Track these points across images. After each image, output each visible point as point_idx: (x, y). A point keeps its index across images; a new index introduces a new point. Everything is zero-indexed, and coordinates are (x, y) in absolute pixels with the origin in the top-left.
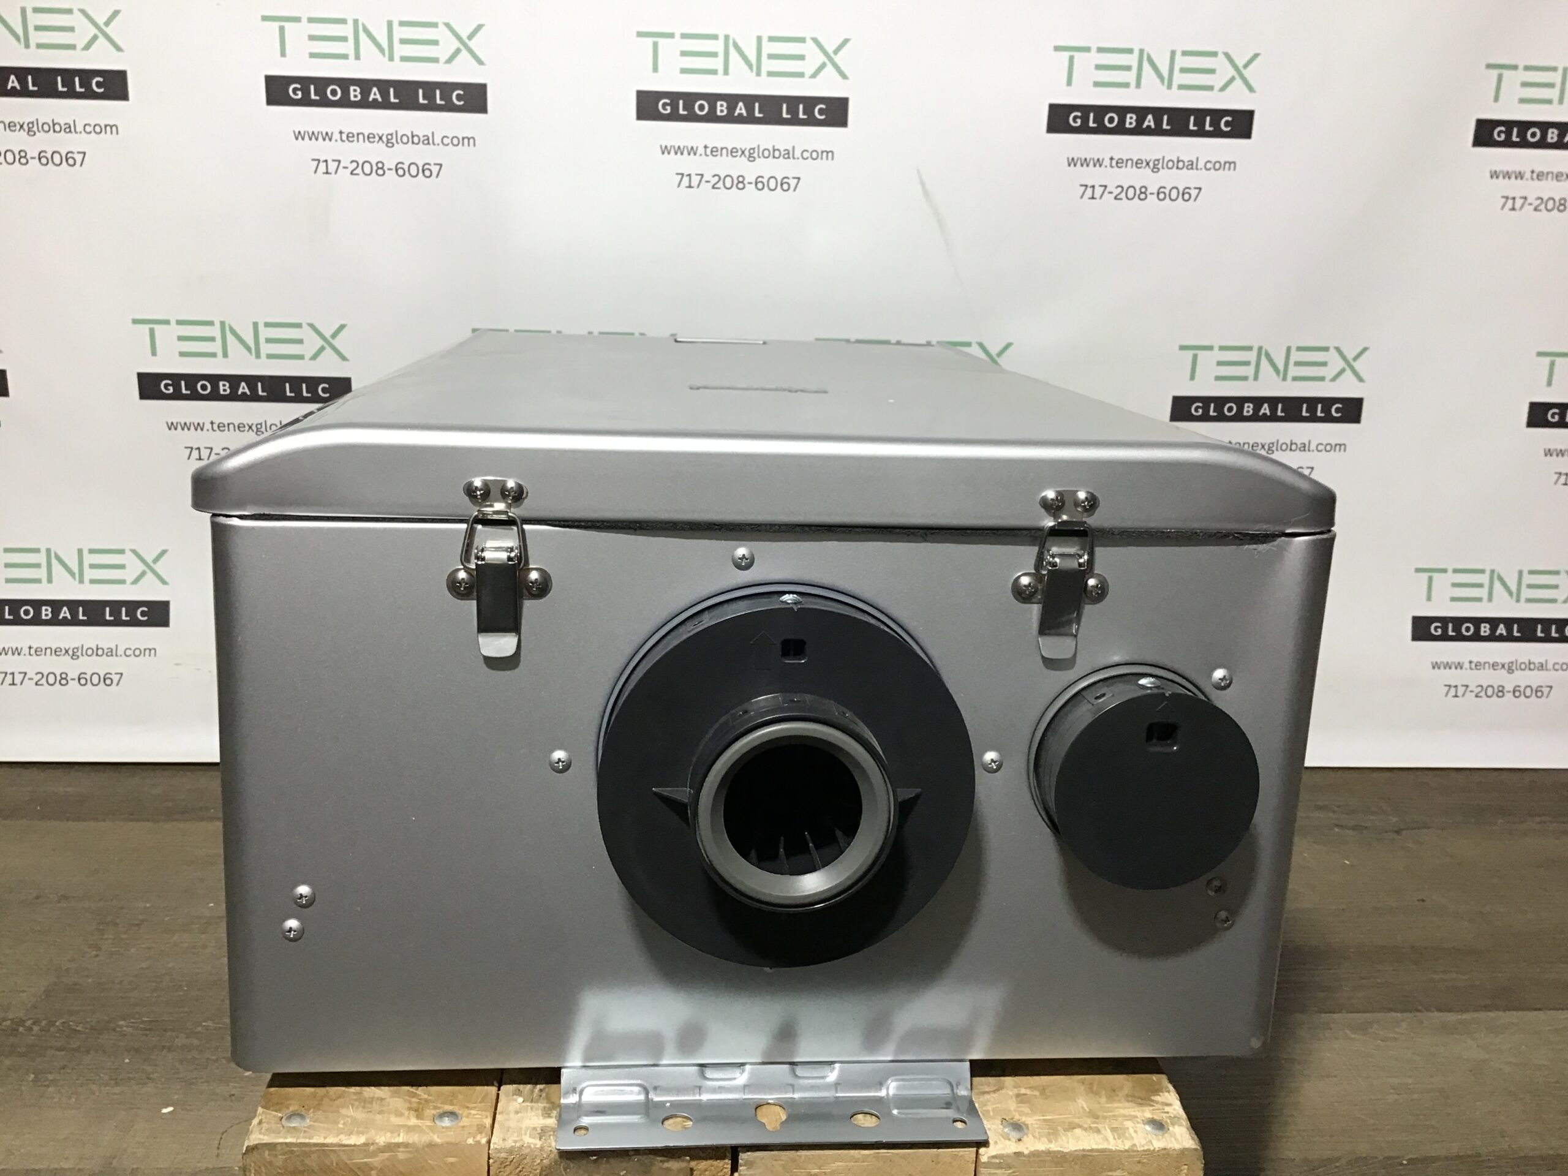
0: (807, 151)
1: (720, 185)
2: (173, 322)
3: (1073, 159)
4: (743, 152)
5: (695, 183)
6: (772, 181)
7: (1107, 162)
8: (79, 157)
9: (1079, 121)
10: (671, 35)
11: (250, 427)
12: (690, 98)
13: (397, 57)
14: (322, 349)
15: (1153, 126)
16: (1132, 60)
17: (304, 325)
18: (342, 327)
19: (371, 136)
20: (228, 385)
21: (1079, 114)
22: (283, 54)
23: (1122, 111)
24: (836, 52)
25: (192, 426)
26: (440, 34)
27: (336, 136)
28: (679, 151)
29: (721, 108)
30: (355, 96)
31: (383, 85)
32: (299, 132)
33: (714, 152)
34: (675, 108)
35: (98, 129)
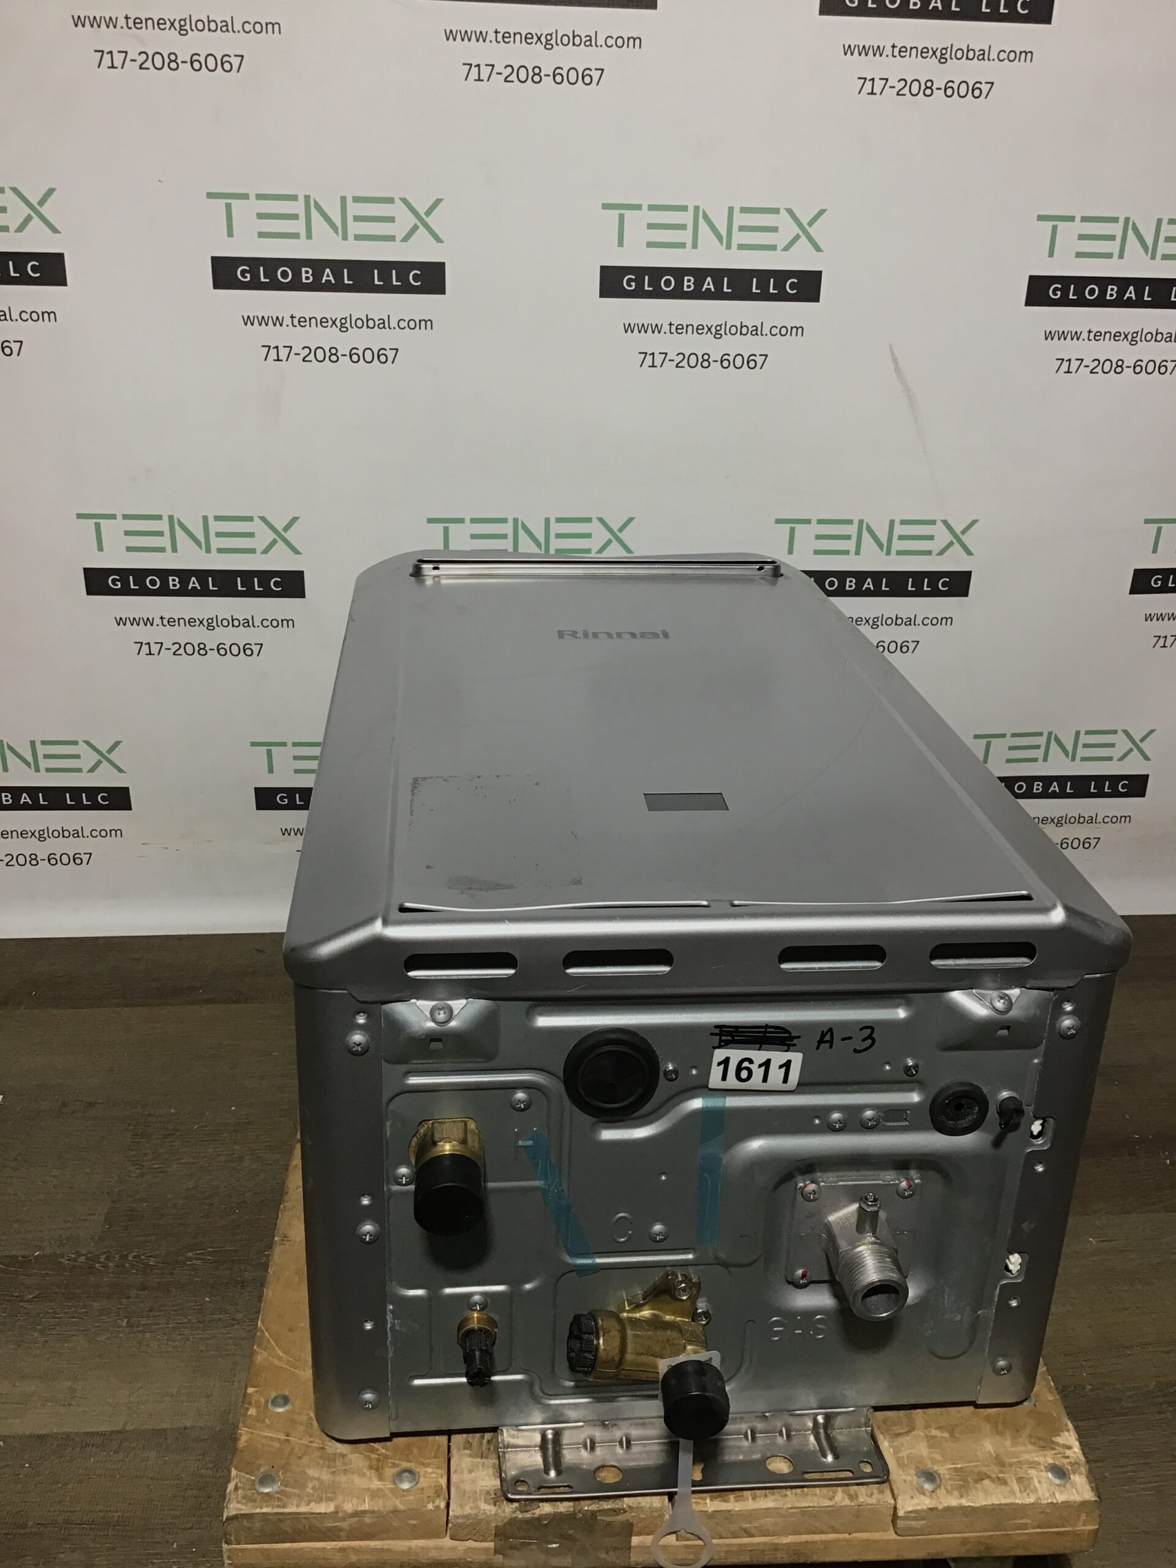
0: (777, 327)
1: (684, 363)
2: (119, 517)
3: (1050, 332)
4: (709, 329)
5: (658, 363)
6: (739, 359)
7: (1085, 335)
8: (15, 347)
9: (1059, 293)
10: (638, 207)
11: (201, 622)
12: (656, 273)
13: (351, 236)
14: (274, 542)
15: (1134, 298)
16: (1116, 229)
17: (256, 519)
18: (294, 520)
19: (324, 320)
20: (177, 580)
21: (1059, 286)
22: (230, 234)
23: (1103, 282)
24: (811, 224)
25: (141, 620)
26: (397, 210)
27: (288, 321)
28: (643, 329)
29: (688, 283)
30: (307, 278)
31: (337, 266)
32: (249, 317)
33: (679, 329)
34: (640, 283)
35: (34, 316)
